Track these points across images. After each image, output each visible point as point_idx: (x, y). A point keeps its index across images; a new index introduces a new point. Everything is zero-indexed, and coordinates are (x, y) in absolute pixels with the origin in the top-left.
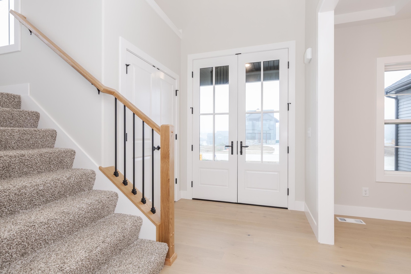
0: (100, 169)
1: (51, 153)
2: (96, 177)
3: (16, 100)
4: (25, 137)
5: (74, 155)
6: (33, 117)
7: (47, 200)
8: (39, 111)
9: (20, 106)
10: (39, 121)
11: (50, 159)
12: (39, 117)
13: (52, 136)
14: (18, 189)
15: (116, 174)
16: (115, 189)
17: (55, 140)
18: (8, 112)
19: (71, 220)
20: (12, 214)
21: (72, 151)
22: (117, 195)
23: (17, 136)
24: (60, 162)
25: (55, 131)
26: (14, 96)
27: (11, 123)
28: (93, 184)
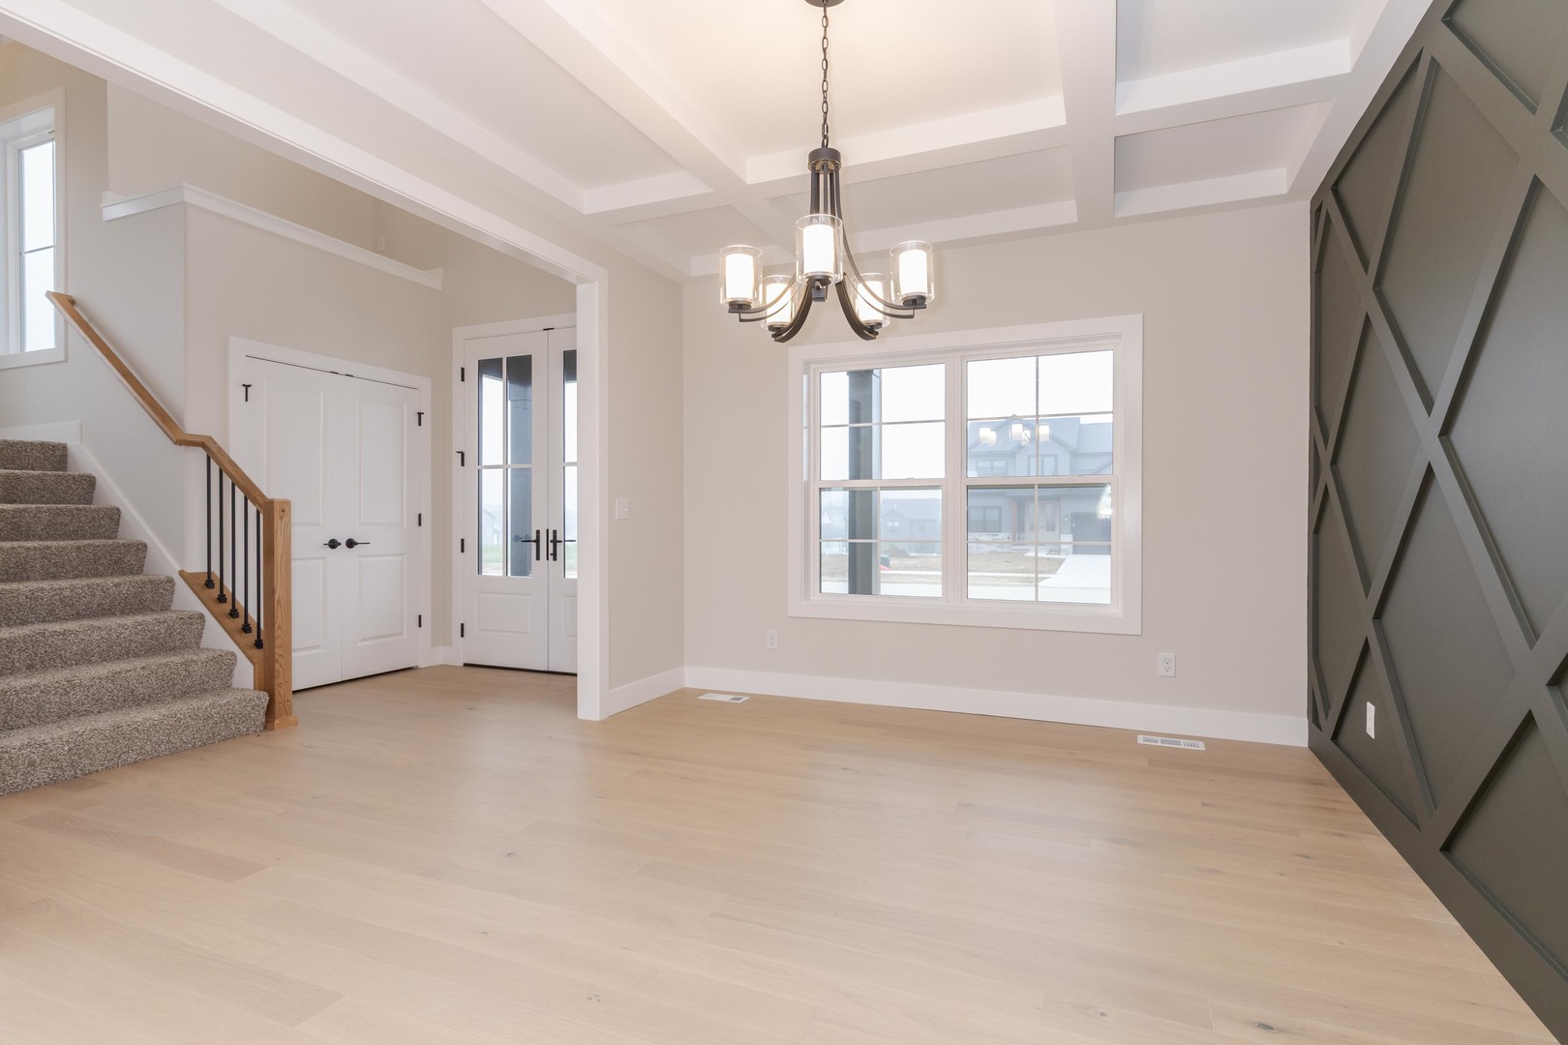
0: (182, 573)
1: (97, 546)
2: (176, 588)
3: (58, 453)
4: (60, 520)
5: (145, 551)
6: (82, 484)
7: (78, 614)
8: (94, 474)
9: (65, 462)
10: (95, 491)
11: (95, 555)
12: (94, 483)
13: (111, 519)
14: (30, 591)
15: (209, 584)
16: (202, 609)
17: (117, 524)
18: (37, 478)
19: (102, 638)
20: (24, 625)
21: (141, 544)
22: (202, 617)
23: (45, 517)
24: (117, 562)
25: (118, 509)
26: (53, 446)
27: (42, 497)
28: (171, 601)
